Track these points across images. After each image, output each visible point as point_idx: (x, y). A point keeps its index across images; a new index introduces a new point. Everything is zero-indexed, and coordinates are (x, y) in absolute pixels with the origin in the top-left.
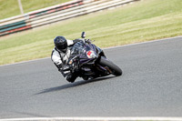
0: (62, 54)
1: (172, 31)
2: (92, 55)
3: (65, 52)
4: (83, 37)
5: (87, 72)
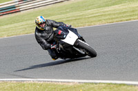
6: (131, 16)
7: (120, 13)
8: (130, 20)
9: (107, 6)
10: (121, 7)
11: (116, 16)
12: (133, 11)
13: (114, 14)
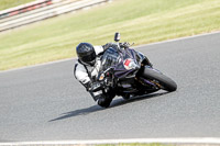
0: (90, 69)
1: (160, 34)
2: (131, 65)
3: (92, 65)
4: (116, 40)
5: (126, 89)
6: (166, 33)
7: (149, 30)
8: (165, 39)
9: (128, 18)
10: (151, 20)
11: (143, 34)
12: (169, 25)
13: (140, 32)
